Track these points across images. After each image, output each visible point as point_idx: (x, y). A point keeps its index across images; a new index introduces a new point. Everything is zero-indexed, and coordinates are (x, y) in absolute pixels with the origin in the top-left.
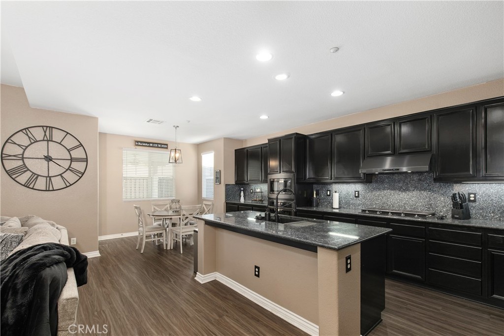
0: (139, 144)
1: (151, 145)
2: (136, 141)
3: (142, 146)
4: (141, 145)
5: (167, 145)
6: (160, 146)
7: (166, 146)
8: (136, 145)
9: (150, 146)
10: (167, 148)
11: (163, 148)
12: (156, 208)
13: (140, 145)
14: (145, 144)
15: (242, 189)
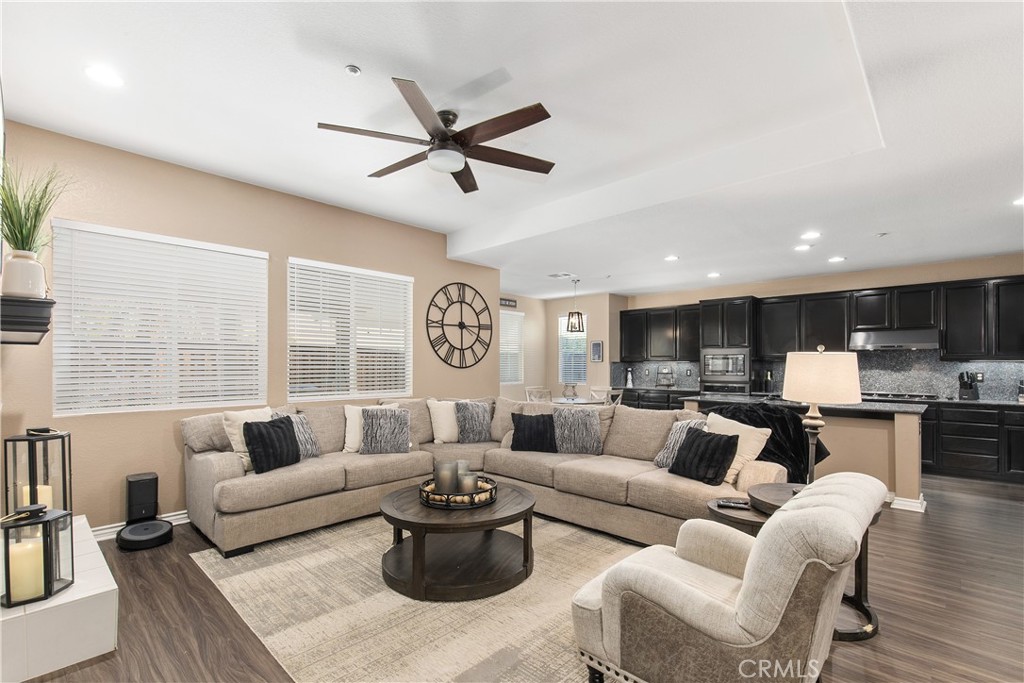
5: (515, 302)
10: (515, 306)
15: (629, 369)
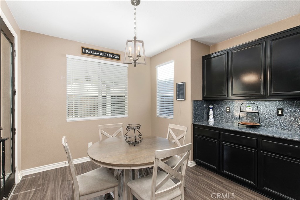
0: (87, 51)
1: (101, 54)
2: (83, 48)
3: (91, 54)
4: (89, 54)
5: (119, 55)
6: (111, 56)
7: (118, 57)
8: (83, 53)
9: (99, 55)
10: (119, 59)
11: (114, 58)
12: (105, 133)
13: (87, 53)
14: (94, 53)
15: (211, 106)
